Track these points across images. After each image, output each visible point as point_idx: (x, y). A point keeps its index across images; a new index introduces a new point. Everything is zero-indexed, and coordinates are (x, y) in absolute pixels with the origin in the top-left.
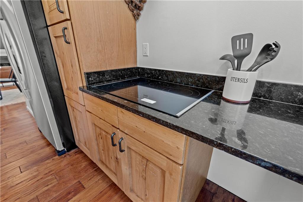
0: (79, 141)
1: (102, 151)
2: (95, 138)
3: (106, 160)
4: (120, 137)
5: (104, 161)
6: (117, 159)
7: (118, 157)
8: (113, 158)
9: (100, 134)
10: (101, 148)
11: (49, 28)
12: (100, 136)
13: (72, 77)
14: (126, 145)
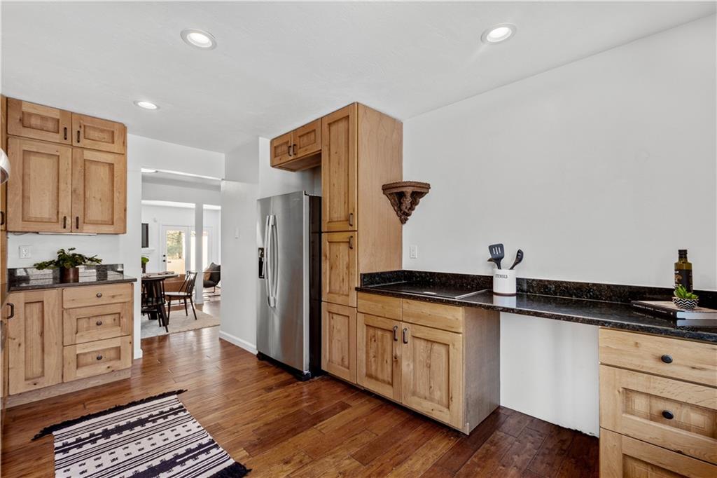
0: (329, 361)
1: (373, 360)
2: (365, 343)
3: (376, 370)
4: (403, 328)
5: (373, 374)
6: (396, 358)
7: (398, 354)
8: (389, 362)
9: (374, 336)
10: (371, 355)
11: (323, 234)
12: (373, 340)
13: (343, 280)
14: (410, 336)
